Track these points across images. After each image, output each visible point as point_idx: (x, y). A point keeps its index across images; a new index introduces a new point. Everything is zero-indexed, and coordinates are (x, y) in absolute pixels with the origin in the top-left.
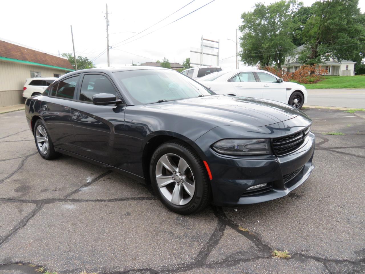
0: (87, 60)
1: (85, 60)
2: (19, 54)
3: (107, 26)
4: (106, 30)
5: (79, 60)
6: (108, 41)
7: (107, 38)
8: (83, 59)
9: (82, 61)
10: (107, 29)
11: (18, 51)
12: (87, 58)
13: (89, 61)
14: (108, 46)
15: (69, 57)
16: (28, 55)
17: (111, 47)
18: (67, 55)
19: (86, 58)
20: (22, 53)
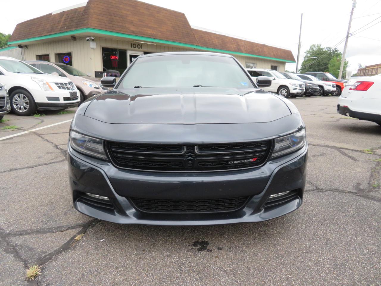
0: (337, 51)
1: (334, 51)
2: (235, 46)
3: (353, 9)
4: (350, 14)
5: (327, 51)
6: (350, 27)
7: (350, 23)
8: (331, 50)
9: (330, 52)
10: (352, 13)
11: (234, 44)
12: (337, 49)
13: (339, 52)
14: (348, 34)
15: (317, 48)
16: (245, 47)
17: (352, 35)
18: (316, 46)
19: (335, 49)
20: (238, 45)
